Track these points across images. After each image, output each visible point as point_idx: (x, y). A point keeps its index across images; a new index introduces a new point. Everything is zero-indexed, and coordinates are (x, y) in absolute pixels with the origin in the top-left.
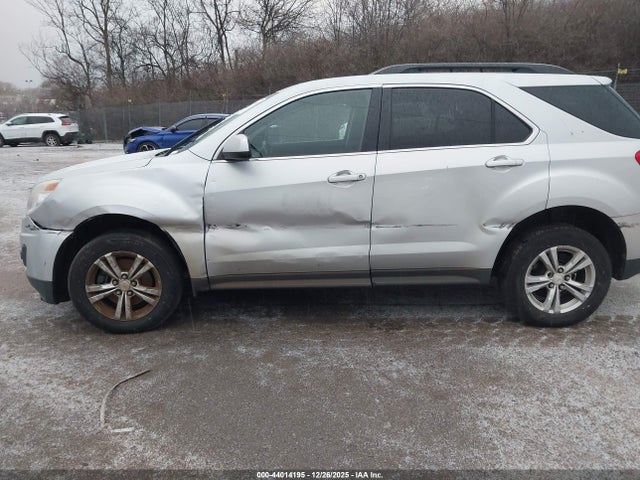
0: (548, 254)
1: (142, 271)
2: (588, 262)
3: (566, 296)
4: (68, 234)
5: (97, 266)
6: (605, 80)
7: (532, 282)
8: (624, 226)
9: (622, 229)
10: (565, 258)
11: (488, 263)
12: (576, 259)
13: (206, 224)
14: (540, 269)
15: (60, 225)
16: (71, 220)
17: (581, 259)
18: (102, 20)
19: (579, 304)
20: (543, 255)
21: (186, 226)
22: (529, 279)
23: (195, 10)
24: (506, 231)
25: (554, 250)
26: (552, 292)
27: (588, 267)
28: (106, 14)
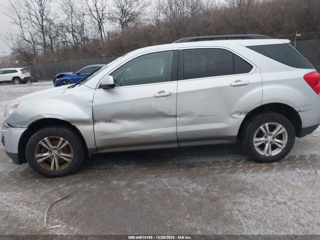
0: (264, 127)
1: (63, 146)
2: (284, 130)
3: (274, 147)
4: (25, 129)
5: (40, 144)
6: (287, 41)
7: (257, 141)
8: (300, 111)
9: (299, 113)
10: (272, 128)
11: (235, 133)
12: (278, 129)
13: (94, 121)
14: (260, 134)
15: (21, 124)
16: (26, 122)
17: (280, 129)
18: (40, 20)
19: (280, 151)
20: (262, 127)
21: (84, 122)
22: (255, 139)
23: (87, 13)
24: (243, 116)
25: (267, 125)
26: (267, 145)
27: (284, 132)
28: (42, 17)
